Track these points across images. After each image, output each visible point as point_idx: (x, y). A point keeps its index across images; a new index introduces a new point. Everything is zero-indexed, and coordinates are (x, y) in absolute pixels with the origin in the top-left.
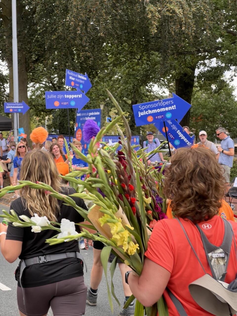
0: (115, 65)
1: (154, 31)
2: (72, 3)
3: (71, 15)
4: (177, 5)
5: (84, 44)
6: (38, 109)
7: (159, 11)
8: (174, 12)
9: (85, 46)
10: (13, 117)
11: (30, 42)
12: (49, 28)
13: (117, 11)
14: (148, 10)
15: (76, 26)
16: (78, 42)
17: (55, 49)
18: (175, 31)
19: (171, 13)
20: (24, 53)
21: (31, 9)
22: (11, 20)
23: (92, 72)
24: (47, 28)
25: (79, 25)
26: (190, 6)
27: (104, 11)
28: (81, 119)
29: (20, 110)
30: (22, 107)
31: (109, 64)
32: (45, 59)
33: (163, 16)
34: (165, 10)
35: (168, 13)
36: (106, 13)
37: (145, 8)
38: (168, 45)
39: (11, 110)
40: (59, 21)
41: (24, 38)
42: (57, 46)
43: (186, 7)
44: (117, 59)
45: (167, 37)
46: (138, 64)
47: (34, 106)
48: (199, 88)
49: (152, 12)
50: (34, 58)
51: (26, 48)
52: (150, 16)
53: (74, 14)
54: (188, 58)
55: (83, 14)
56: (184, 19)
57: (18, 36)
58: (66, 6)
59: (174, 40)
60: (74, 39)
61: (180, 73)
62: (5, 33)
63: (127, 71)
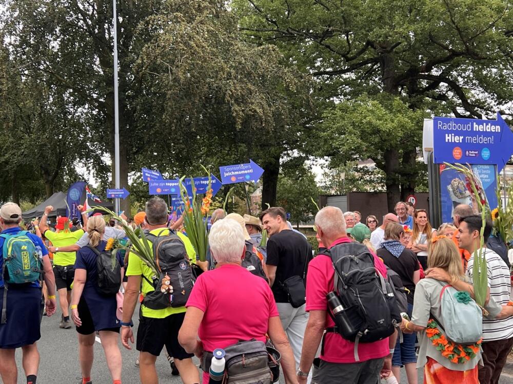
0: (207, 156)
1: (239, 127)
2: (167, 104)
3: (166, 114)
4: (258, 105)
5: (179, 138)
6: (139, 195)
7: (243, 111)
8: (255, 111)
9: (180, 140)
10: (115, 202)
11: (130, 137)
12: (148, 125)
13: (207, 110)
14: (234, 110)
15: (171, 123)
16: (173, 136)
17: (153, 142)
18: (256, 127)
19: (253, 112)
20: (125, 146)
21: (132, 108)
22: (114, 118)
23: (187, 162)
24: (146, 124)
25: (173, 122)
26: (270, 106)
27: (196, 110)
28: (176, 203)
29: (120, 196)
30: (123, 193)
31: (202, 154)
32: (144, 151)
33: (247, 115)
34: (248, 109)
35: (250, 112)
36: (197, 112)
37: (231, 108)
38: (251, 139)
39: (113, 196)
40: (156, 119)
41: (125, 133)
42: (154, 140)
43: (266, 106)
44: (209, 151)
45: (251, 131)
46: (227, 154)
47: (135, 192)
48: (283, 175)
49: (236, 111)
50: (134, 150)
51: (127, 142)
52: (234, 115)
53: (169, 113)
54: (273, 149)
55: (178, 113)
56: (264, 117)
57: (120, 131)
58: (163, 106)
59: (257, 134)
60: (170, 134)
61: (265, 162)
62: (109, 129)
63: (218, 160)
